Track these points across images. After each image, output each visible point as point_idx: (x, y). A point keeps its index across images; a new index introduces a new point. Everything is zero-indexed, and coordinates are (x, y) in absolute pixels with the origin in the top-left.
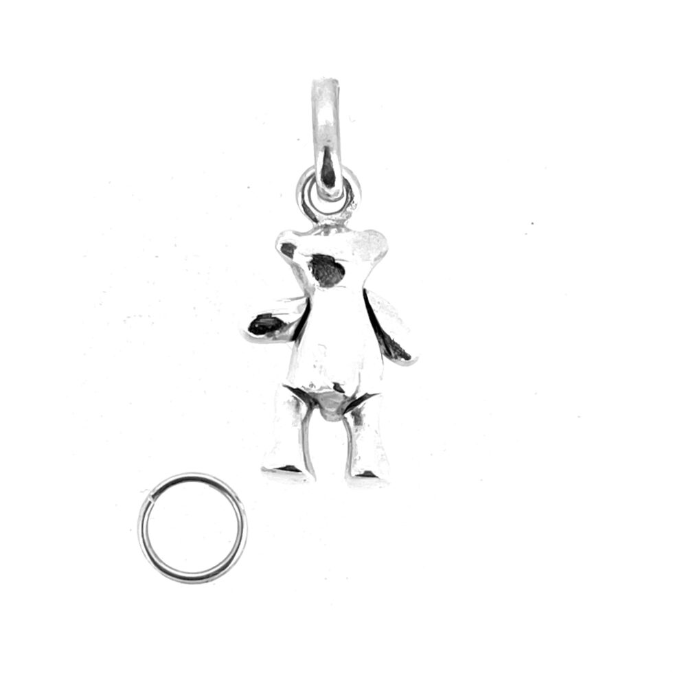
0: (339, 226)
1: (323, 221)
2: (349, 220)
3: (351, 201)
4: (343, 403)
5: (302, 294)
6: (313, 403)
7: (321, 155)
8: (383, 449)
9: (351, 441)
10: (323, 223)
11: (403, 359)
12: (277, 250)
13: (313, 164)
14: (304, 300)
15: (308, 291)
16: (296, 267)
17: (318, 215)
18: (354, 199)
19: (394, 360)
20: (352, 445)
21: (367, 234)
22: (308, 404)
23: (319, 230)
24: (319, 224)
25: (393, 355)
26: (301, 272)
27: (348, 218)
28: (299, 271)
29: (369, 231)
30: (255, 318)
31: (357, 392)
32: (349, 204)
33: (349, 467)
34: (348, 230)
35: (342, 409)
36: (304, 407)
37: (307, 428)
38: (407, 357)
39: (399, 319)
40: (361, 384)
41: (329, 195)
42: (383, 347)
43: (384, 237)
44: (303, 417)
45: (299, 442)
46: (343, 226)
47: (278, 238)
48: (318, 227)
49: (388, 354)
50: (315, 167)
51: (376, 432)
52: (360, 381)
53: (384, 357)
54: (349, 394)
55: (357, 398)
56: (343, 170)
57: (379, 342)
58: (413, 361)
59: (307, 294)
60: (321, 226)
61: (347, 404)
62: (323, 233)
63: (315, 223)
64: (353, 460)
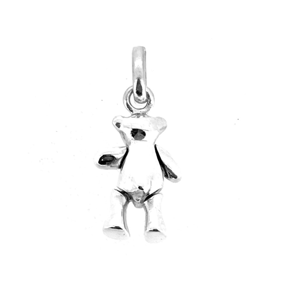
0: (144, 114)
1: (136, 112)
2: (148, 112)
3: (149, 103)
4: (143, 196)
5: (125, 145)
6: (129, 199)
7: (136, 81)
8: (162, 219)
9: (147, 215)
10: (136, 113)
11: (174, 178)
12: (113, 125)
13: (132, 85)
14: (126, 148)
15: (128, 144)
16: (122, 133)
17: (133, 109)
18: (151, 102)
19: (169, 178)
20: (147, 217)
21: (157, 119)
22: (127, 198)
23: (134, 116)
24: (134, 113)
25: (169, 176)
26: (125, 135)
27: (148, 111)
28: (123, 135)
29: (158, 118)
30: (102, 156)
31: (149, 190)
32: (149, 104)
33: (146, 227)
34: (148, 116)
35: (143, 200)
36: (124, 199)
37: (126, 210)
38: (176, 177)
39: (172, 158)
40: (152, 187)
41: (139, 100)
42: (164, 172)
43: (165, 120)
44: (124, 204)
45: (122, 216)
46: (145, 114)
47: (114, 119)
48: (134, 115)
49: (166, 176)
50: (133, 86)
51: (159, 211)
52: (151, 185)
53: (164, 177)
54: (146, 191)
55: (150, 194)
56: (146, 88)
57: (162, 170)
58: (178, 179)
59: (127, 145)
60: (135, 114)
61: (145, 197)
62: (136, 117)
63: (131, 112)
64: (148, 224)
